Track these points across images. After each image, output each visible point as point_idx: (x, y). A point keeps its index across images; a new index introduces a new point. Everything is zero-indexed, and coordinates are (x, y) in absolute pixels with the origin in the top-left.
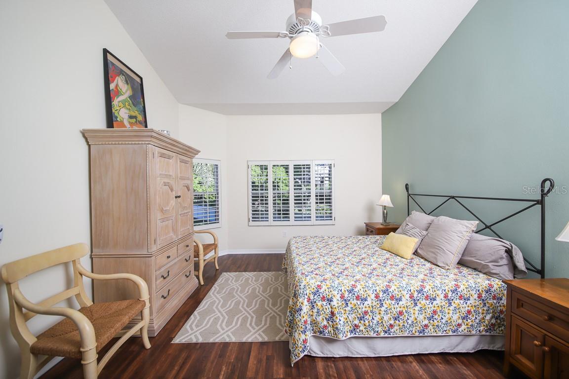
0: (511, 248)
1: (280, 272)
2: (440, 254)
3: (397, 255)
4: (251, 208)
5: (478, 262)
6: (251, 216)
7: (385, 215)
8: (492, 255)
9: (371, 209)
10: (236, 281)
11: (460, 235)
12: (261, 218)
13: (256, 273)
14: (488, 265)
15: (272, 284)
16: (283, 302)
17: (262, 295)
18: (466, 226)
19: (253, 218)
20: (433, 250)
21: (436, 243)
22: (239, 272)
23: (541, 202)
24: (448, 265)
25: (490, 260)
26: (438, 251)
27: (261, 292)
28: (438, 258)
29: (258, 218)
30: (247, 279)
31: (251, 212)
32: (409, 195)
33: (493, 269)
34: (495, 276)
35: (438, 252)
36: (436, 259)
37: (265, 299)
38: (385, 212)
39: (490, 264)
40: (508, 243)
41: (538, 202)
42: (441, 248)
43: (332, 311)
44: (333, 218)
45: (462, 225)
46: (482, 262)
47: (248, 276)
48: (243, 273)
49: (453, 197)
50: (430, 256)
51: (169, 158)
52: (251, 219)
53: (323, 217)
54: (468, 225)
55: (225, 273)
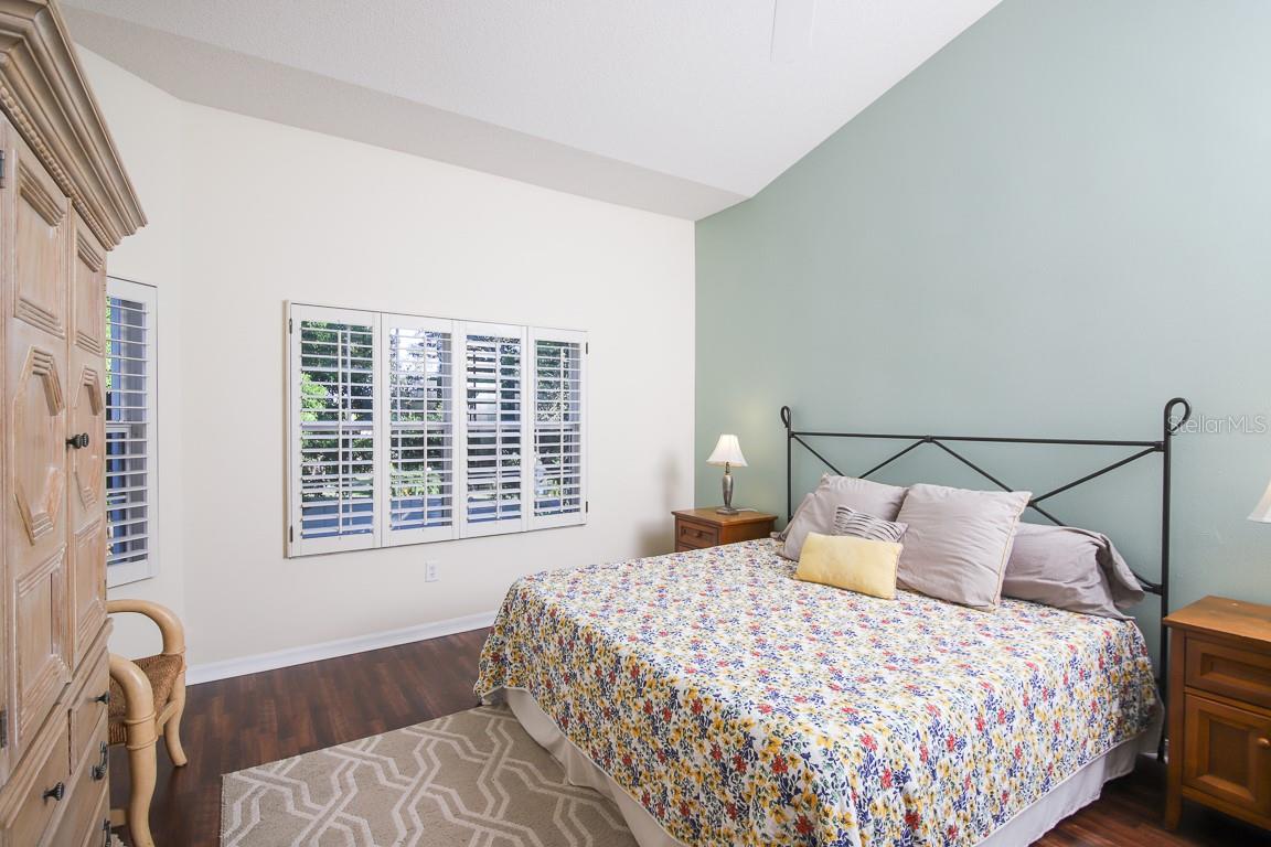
0: (1104, 545)
1: (472, 711)
2: (966, 576)
3: (856, 592)
4: (297, 488)
5: (1052, 586)
6: (296, 518)
7: (729, 489)
8: (1076, 564)
9: (670, 475)
10: (322, 794)
11: (1002, 526)
12: (346, 521)
13: (379, 738)
14: (1074, 589)
15: (482, 766)
16: (576, 820)
17: (477, 821)
18: (1010, 505)
19: (306, 525)
20: (939, 568)
21: (948, 550)
22: (302, 751)
23: (1163, 447)
24: (989, 601)
25: (1075, 576)
26: (961, 570)
27: (463, 810)
28: (964, 586)
29: (334, 523)
30: (365, 776)
31: (297, 503)
32: (791, 435)
33: (1085, 597)
34: (1090, 611)
35: (960, 573)
36: (958, 589)
37: (507, 836)
38: (729, 479)
39: (1078, 586)
40: (1098, 535)
41: (1157, 447)
42: (967, 561)
43: (909, 811)
44: (582, 506)
45: (1001, 501)
46: (1061, 583)
47: (358, 762)
48: (326, 751)
49: (930, 439)
50: (937, 583)
51: (48, 216)
52: (298, 529)
53: (556, 503)
54: (1013, 502)
55: (236, 775)
